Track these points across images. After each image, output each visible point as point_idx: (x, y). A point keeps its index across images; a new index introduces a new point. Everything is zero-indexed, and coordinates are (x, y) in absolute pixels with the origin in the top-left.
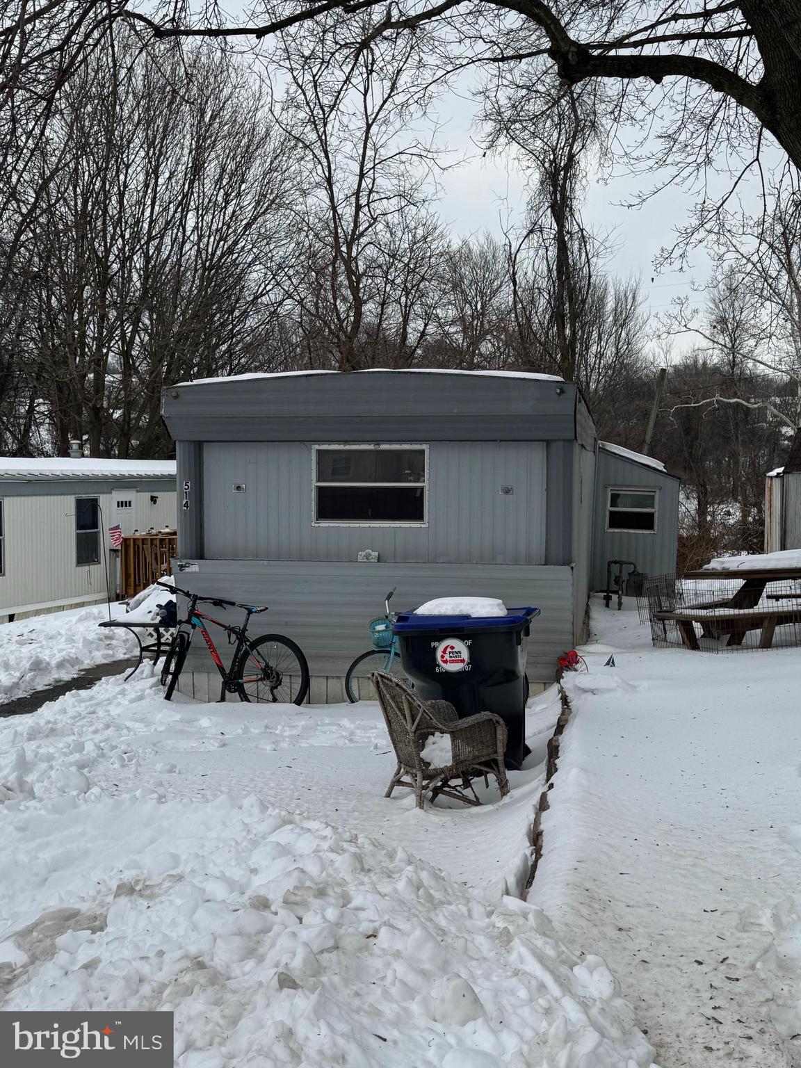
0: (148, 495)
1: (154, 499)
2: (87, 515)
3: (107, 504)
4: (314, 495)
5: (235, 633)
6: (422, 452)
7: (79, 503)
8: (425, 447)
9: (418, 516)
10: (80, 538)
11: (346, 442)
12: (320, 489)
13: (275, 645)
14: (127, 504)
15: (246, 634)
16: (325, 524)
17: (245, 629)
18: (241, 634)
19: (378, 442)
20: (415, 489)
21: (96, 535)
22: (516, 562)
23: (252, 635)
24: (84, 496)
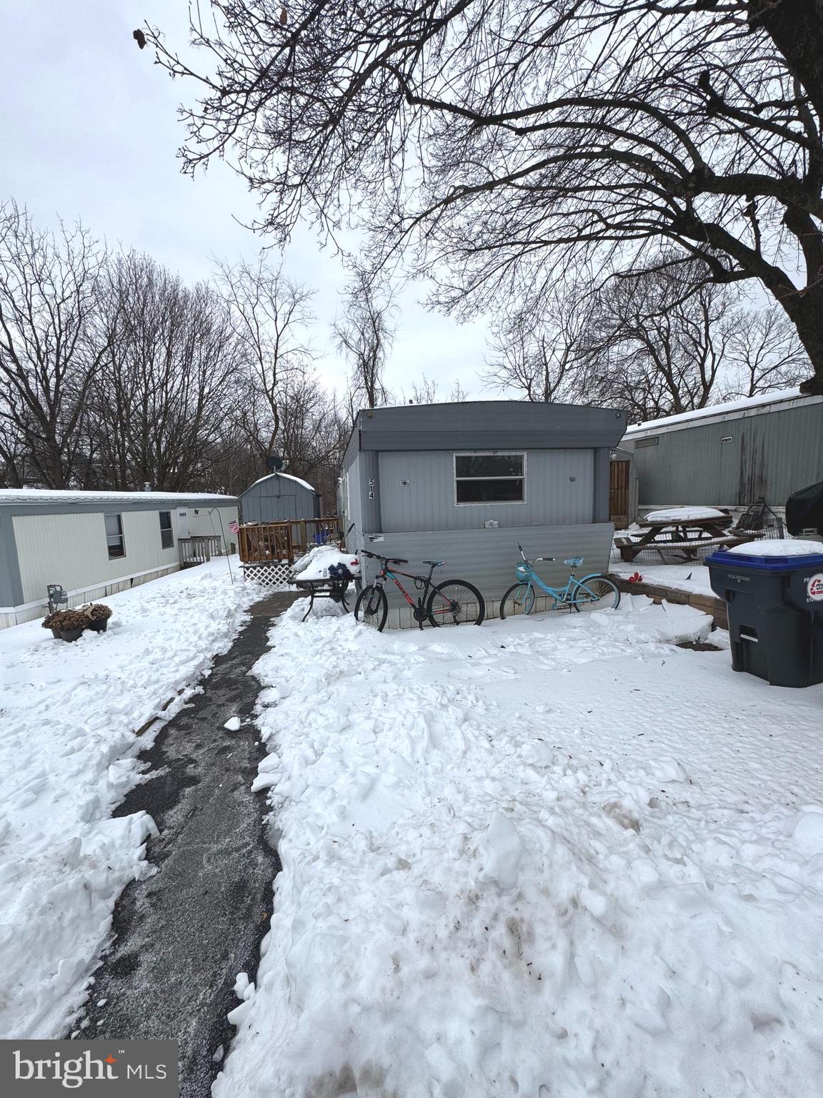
0: (193, 510)
1: (197, 512)
2: (165, 521)
3: (175, 515)
4: (455, 485)
5: (422, 580)
6: (522, 457)
7: (161, 514)
8: (525, 454)
9: (520, 498)
10: (163, 533)
11: (475, 450)
12: (458, 482)
13: (456, 587)
14: (184, 514)
15: (431, 581)
16: (462, 505)
17: (430, 578)
18: (427, 582)
19: (495, 450)
20: (515, 481)
21: (171, 531)
22: (577, 522)
23: (436, 582)
24: (163, 511)
